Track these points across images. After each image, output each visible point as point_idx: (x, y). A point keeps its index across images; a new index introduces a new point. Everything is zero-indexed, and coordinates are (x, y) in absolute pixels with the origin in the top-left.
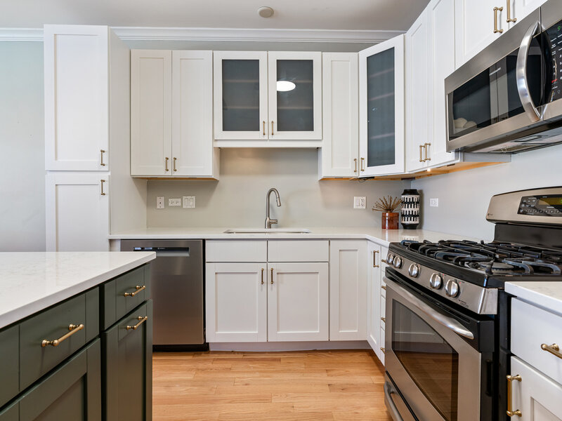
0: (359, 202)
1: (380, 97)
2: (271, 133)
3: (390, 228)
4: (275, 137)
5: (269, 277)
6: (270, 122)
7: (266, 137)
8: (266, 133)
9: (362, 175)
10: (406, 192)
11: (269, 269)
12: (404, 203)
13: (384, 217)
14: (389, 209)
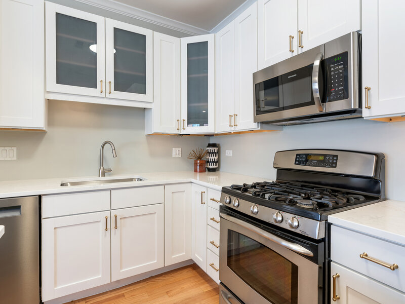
0: (176, 152)
1: (197, 75)
2: (108, 91)
3: (200, 171)
4: (112, 96)
5: (112, 224)
6: (107, 82)
7: (103, 95)
8: (104, 91)
9: (183, 132)
10: (210, 145)
11: (113, 216)
12: (209, 153)
13: (196, 164)
14: (200, 158)
